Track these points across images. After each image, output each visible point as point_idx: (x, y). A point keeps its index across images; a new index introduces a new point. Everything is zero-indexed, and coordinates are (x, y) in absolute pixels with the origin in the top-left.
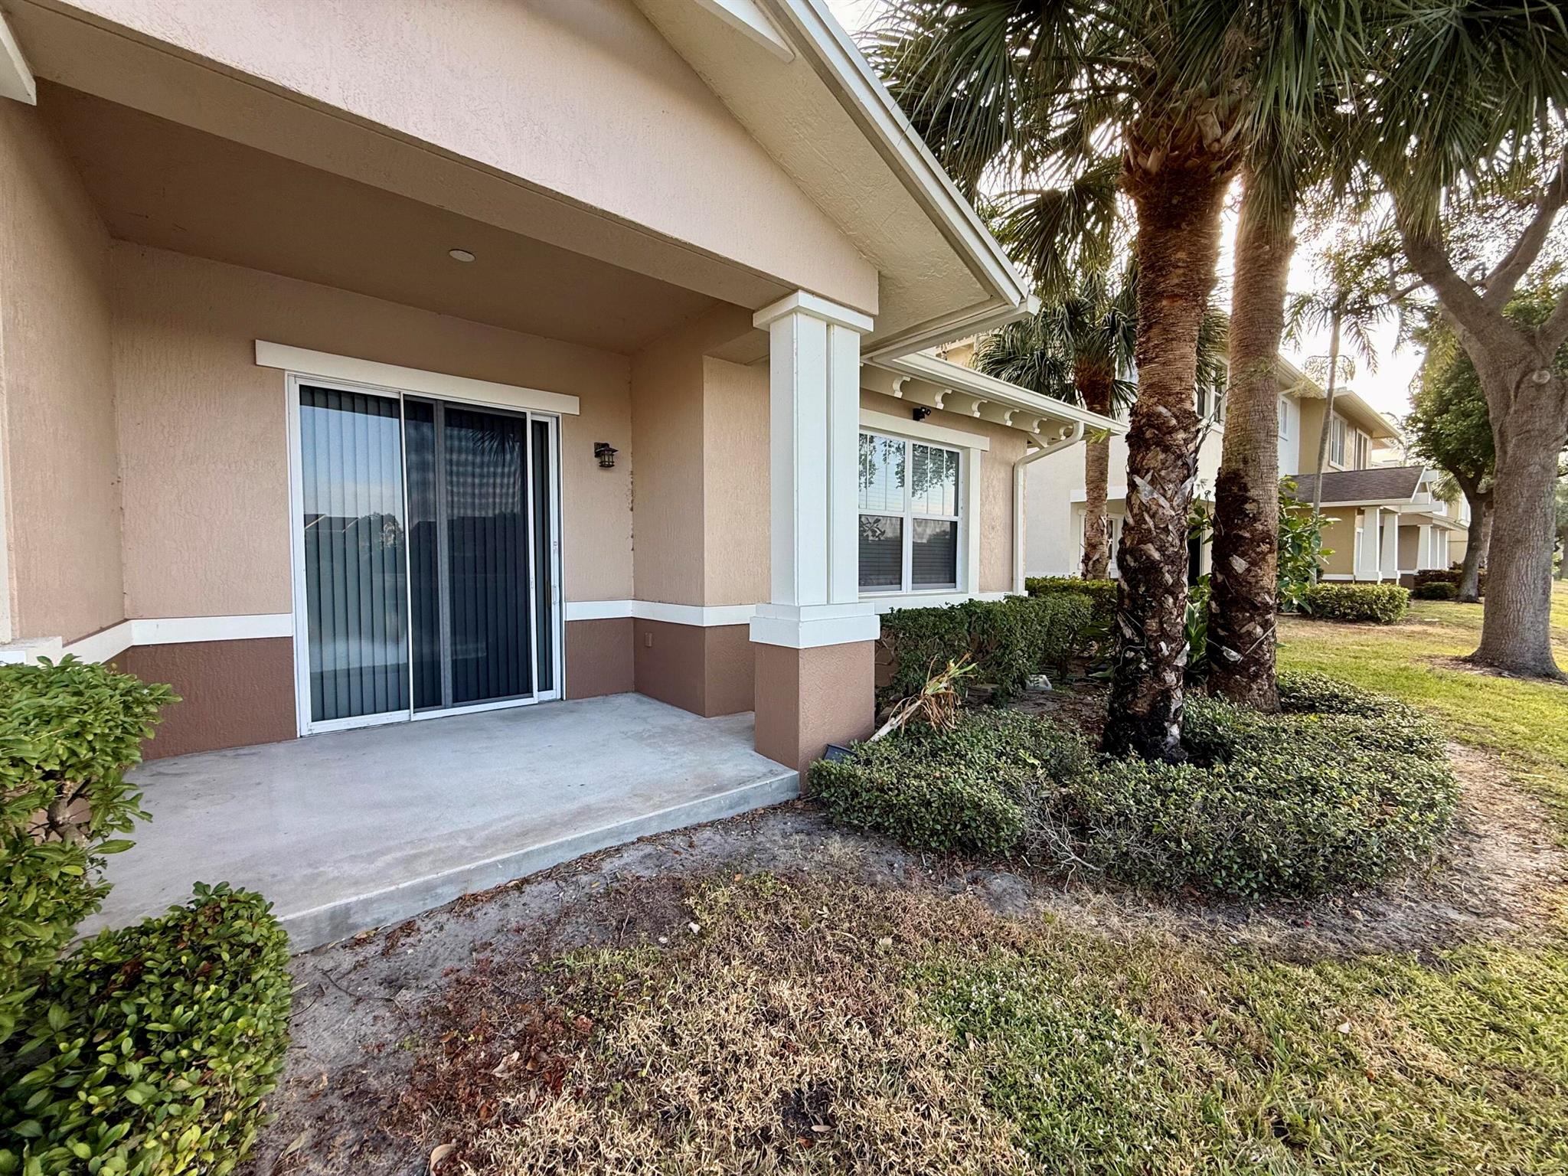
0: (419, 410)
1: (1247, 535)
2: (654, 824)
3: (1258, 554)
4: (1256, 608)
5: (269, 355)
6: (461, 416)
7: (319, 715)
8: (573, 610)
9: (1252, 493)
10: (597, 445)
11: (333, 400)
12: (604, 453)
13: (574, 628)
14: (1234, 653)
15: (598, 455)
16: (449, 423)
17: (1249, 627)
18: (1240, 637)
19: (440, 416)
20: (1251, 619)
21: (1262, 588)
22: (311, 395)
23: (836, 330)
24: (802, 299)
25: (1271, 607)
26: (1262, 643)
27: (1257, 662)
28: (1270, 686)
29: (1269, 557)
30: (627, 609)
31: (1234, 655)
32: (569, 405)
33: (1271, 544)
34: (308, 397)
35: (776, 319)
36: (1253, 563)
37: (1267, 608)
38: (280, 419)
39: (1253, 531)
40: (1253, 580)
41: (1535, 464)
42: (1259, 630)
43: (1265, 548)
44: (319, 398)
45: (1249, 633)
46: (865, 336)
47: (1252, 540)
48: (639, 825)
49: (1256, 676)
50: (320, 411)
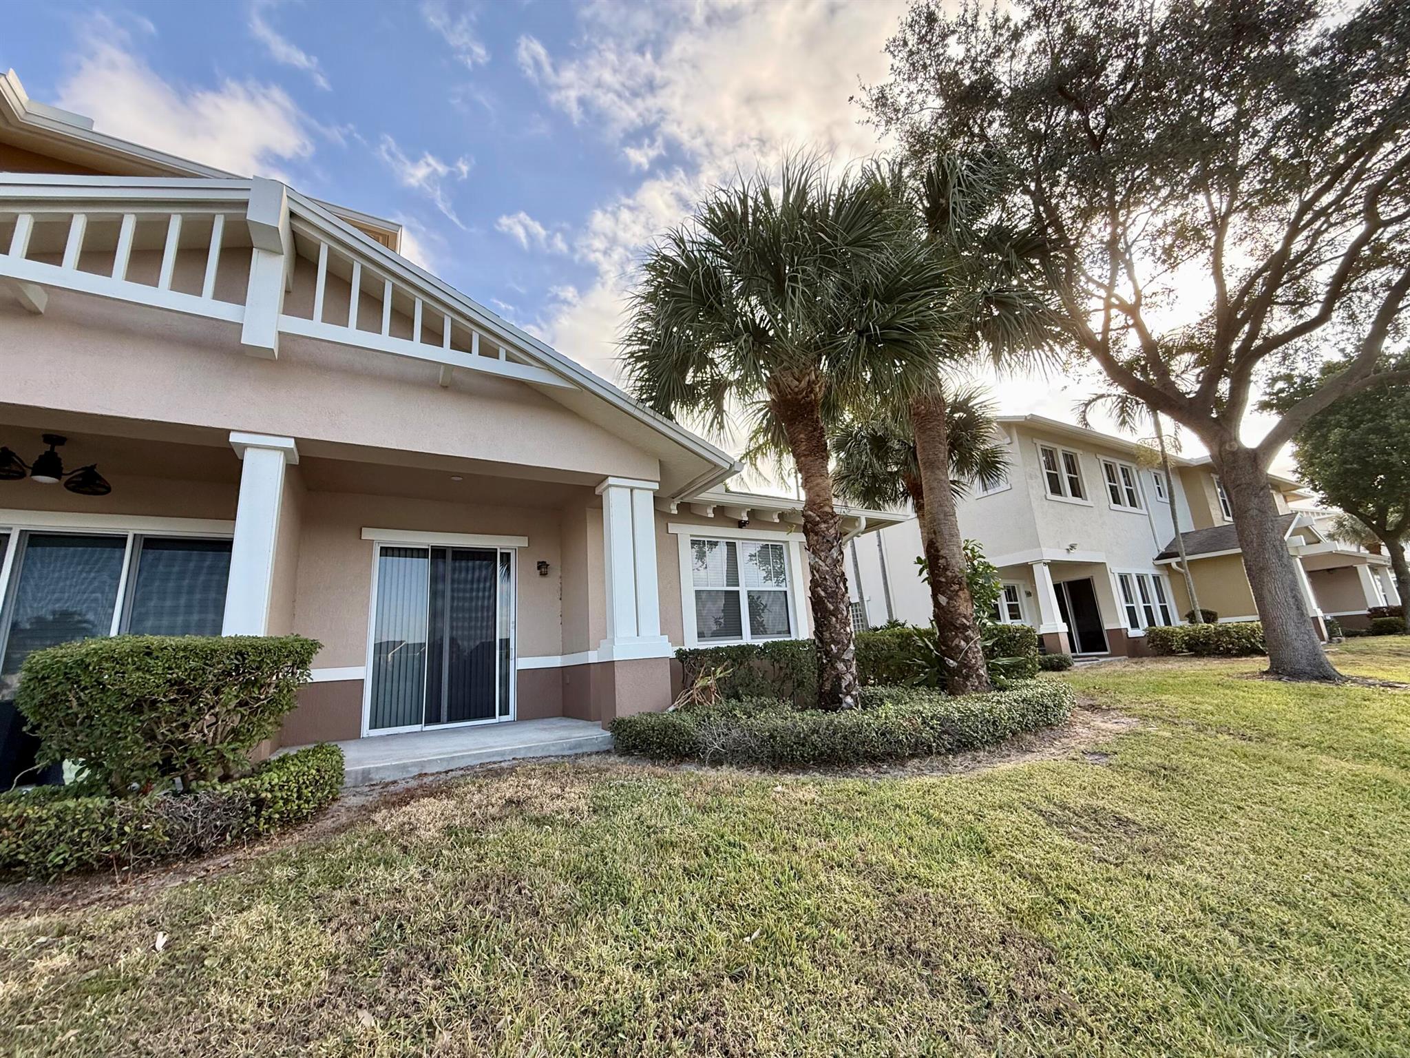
0: (438, 553)
1: (943, 580)
2: (522, 752)
3: (952, 591)
4: (957, 628)
5: (368, 534)
6: (461, 554)
7: (373, 726)
8: (521, 663)
9: (942, 552)
10: (539, 563)
11: (396, 552)
12: (543, 567)
13: (521, 673)
14: (951, 661)
15: (539, 568)
16: (454, 559)
17: (956, 642)
18: (952, 649)
19: (449, 555)
20: (956, 636)
21: (960, 614)
22: (385, 551)
23: (635, 492)
24: (611, 481)
25: (969, 627)
26: (967, 652)
27: (965, 666)
28: (980, 683)
29: (960, 593)
30: (557, 661)
31: (953, 664)
32: (522, 542)
33: (960, 584)
34: (384, 552)
35: (604, 490)
36: (950, 598)
37: (966, 628)
38: (369, 565)
39: (946, 577)
40: (953, 610)
41: (1252, 508)
42: (963, 643)
43: (956, 587)
44: (390, 552)
45: (957, 646)
46: (655, 492)
47: (947, 583)
48: (513, 751)
49: (967, 678)
50: (389, 558)
